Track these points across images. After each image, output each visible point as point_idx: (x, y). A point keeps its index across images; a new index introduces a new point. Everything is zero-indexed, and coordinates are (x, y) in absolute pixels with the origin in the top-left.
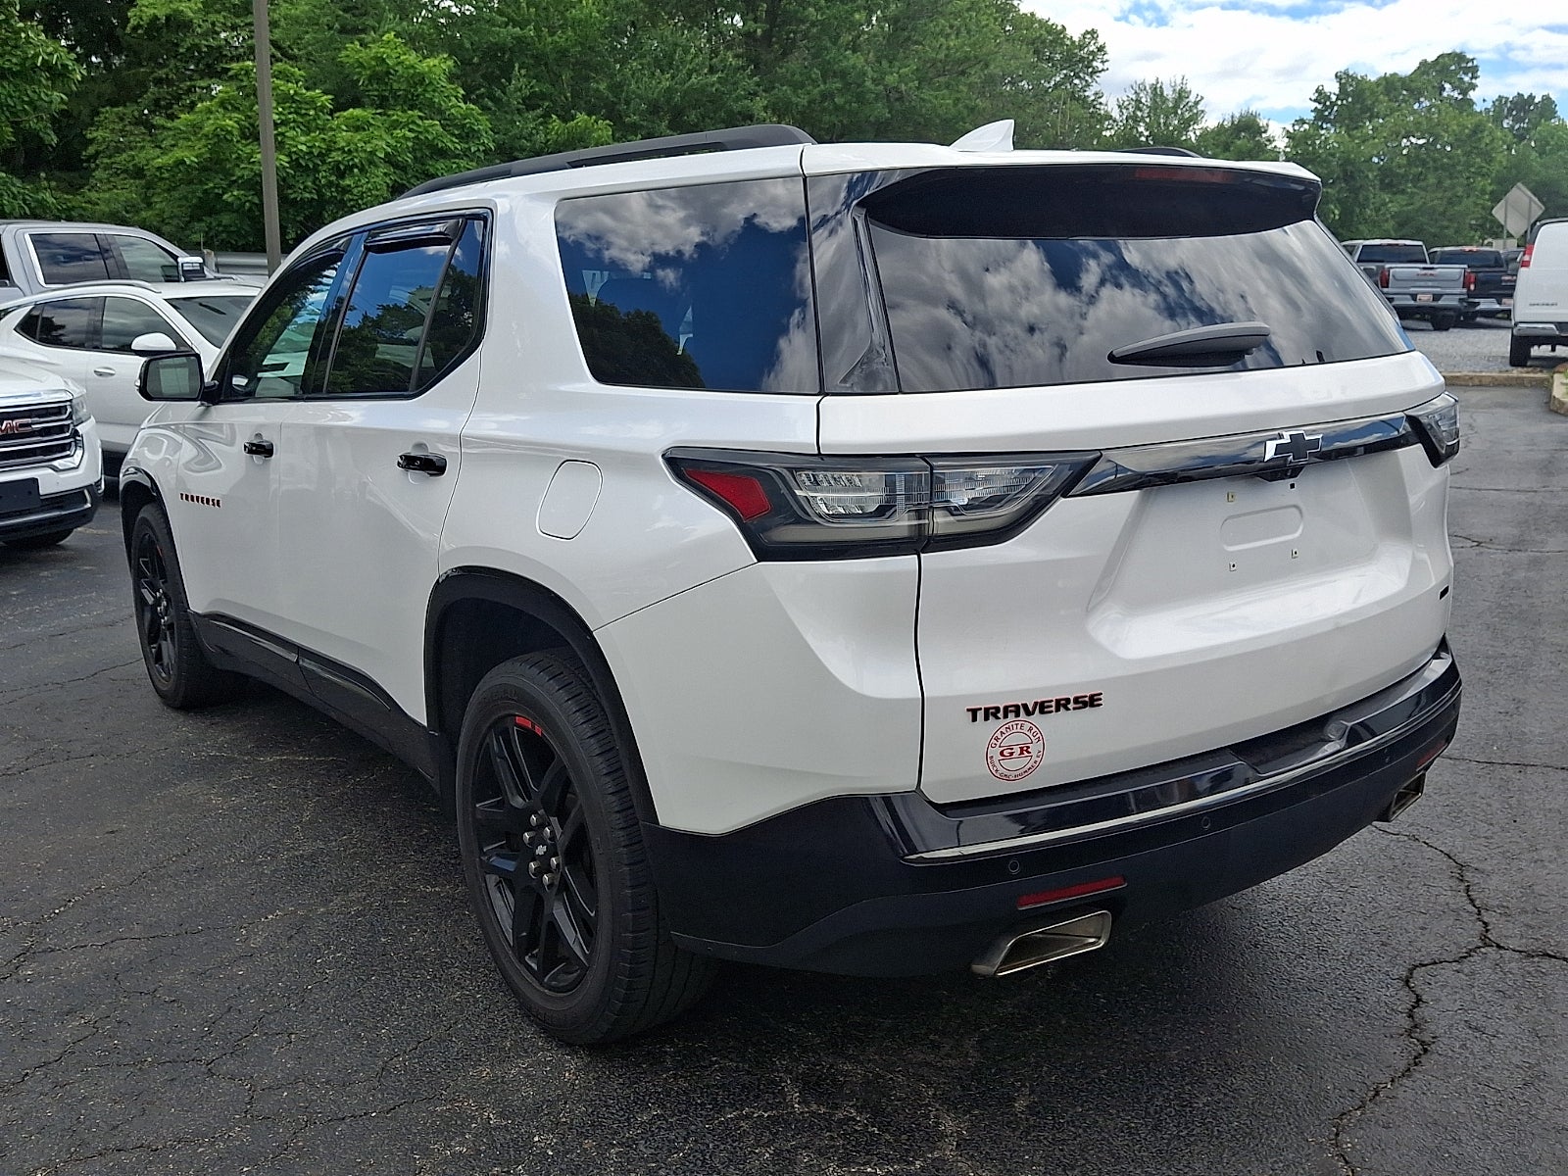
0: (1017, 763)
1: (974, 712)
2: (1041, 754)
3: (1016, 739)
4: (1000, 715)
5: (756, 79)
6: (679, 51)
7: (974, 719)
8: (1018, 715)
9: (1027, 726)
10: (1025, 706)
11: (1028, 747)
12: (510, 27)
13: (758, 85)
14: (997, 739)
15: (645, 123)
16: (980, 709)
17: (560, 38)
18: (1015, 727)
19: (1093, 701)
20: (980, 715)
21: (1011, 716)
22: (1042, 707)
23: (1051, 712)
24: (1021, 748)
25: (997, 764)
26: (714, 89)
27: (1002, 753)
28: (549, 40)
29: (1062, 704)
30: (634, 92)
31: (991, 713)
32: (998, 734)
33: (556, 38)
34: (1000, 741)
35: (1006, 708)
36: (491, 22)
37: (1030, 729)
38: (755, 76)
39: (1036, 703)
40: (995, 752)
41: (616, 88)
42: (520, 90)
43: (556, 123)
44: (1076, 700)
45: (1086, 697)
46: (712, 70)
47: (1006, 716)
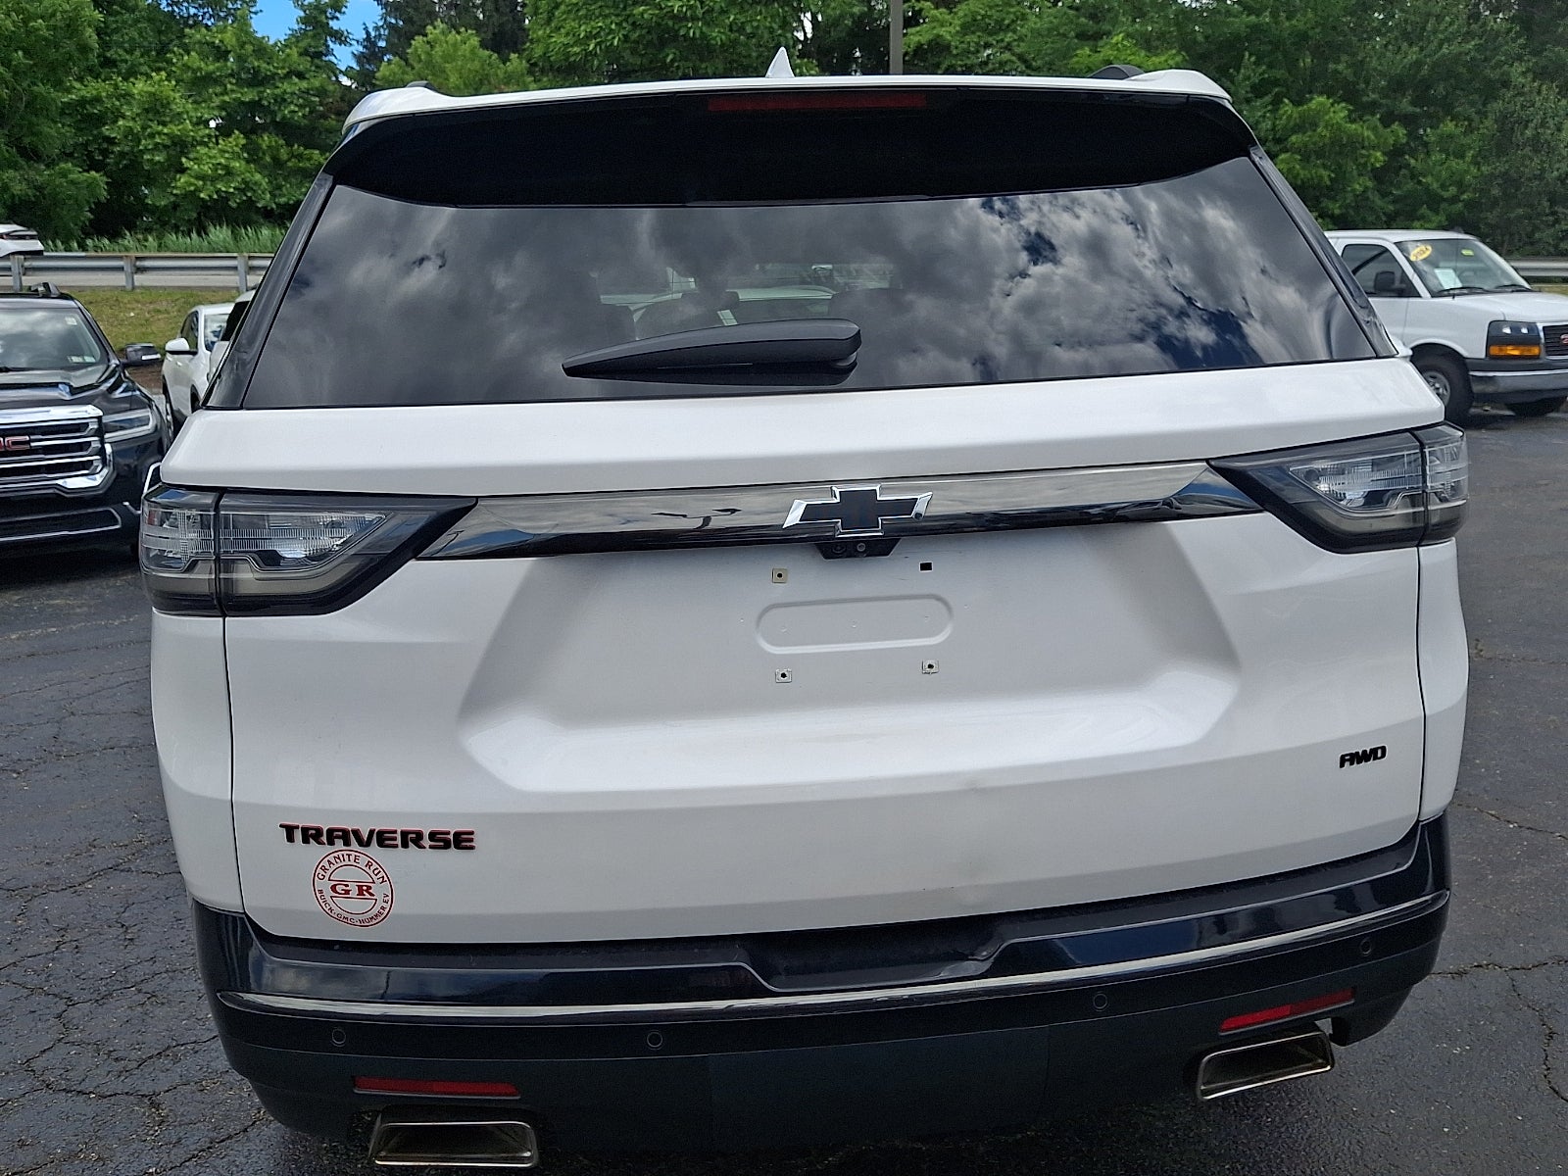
0: (356, 906)
1: (290, 830)
2: (390, 899)
3: (353, 875)
4: (324, 839)
5: (1521, 41)
6: (1432, 20)
7: (290, 839)
8: (347, 843)
9: (363, 861)
10: (356, 833)
11: (370, 887)
12: (1244, 16)
13: (1523, 47)
14: (324, 869)
15: (1384, 101)
16: (297, 827)
17: (1299, 23)
18: (346, 857)
19: (462, 841)
20: (298, 835)
21: (339, 844)
22: (383, 838)
23: (396, 846)
24: (360, 888)
25: (329, 901)
26: (1468, 58)
27: (333, 888)
28: (1287, 24)
29: (410, 839)
30: (1375, 69)
31: (311, 835)
32: (325, 863)
33: (1294, 22)
34: (329, 872)
35: (330, 831)
36: (1228, 12)
37: (369, 865)
38: (1520, 38)
39: (372, 832)
40: (325, 885)
41: (1359, 66)
42: (1249, 78)
43: (1287, 107)
44: (433, 836)
45: (448, 833)
46: (1468, 35)
47: (331, 842)
